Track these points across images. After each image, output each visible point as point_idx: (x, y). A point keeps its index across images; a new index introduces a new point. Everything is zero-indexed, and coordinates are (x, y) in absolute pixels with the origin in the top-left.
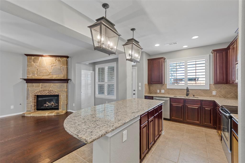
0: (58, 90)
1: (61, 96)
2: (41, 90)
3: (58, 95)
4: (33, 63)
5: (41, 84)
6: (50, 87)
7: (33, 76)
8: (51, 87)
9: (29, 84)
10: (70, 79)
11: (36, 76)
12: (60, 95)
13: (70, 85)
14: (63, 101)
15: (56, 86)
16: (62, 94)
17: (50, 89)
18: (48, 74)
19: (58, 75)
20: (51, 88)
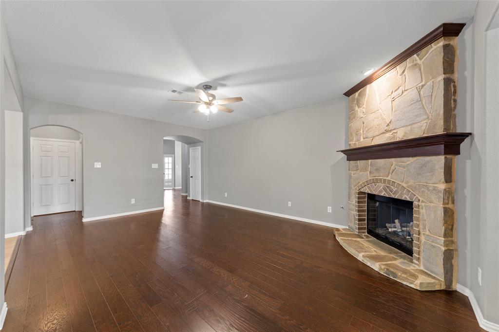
0: (410, 184)
1: (423, 211)
2: (370, 178)
3: (411, 203)
4: (357, 108)
5: (370, 161)
6: (389, 173)
7: (357, 143)
8: (391, 171)
9: (351, 162)
10: (468, 131)
11: (363, 141)
12: (415, 203)
13: (468, 163)
14: (427, 233)
15: (404, 167)
16: (423, 202)
17: (389, 178)
18: (383, 131)
19: (409, 128)
20: (392, 174)
